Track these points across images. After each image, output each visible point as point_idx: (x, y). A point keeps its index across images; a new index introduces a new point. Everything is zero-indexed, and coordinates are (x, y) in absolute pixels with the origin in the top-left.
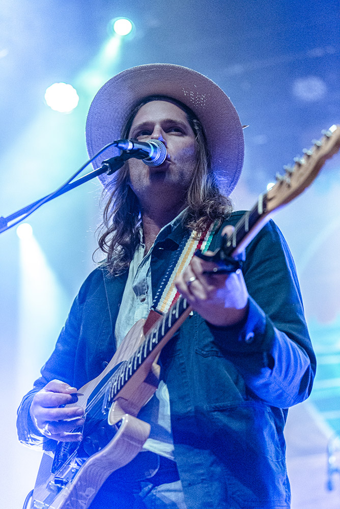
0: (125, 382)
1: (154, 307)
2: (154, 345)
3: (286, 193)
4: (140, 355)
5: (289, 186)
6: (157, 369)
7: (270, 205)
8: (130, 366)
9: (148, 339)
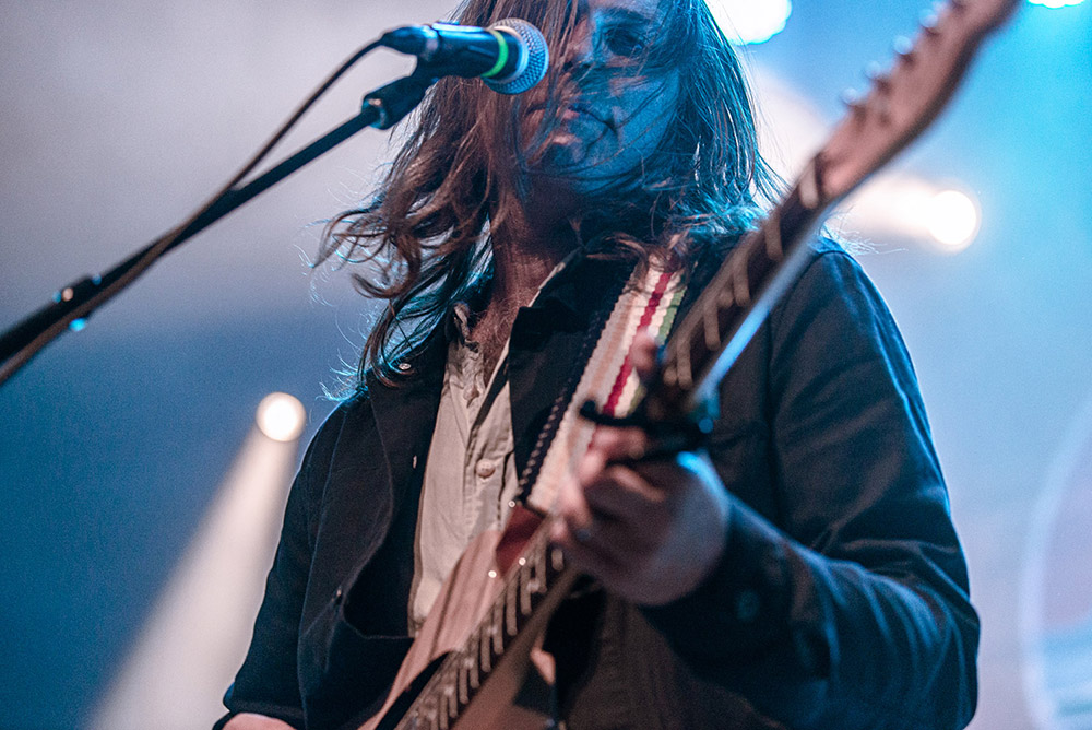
0: (461, 708)
1: (523, 497)
2: (536, 598)
3: (878, 139)
4: (495, 630)
5: (885, 120)
6: (545, 663)
7: (836, 180)
8: (470, 663)
9: (513, 584)
